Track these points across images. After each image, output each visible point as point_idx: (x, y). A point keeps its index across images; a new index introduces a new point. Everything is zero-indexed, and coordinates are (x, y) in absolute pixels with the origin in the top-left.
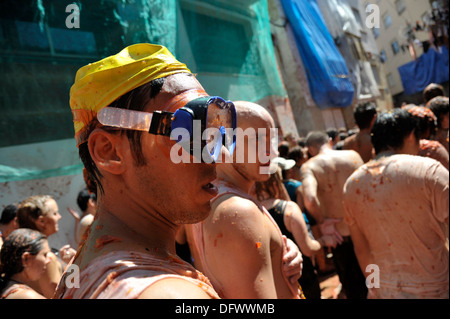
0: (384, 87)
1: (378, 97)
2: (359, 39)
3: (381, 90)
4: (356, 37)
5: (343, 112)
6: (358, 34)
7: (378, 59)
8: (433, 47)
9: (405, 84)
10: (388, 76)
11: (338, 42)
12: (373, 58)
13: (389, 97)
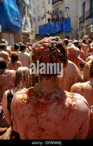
0: (33, 30)
1: (30, 33)
2: (28, 6)
3: (32, 31)
4: (26, 5)
5: (14, 36)
6: (28, 4)
7: (33, 19)
8: (51, 21)
9: (40, 31)
10: (35, 27)
11: (18, 3)
12: (32, 17)
13: (34, 34)
